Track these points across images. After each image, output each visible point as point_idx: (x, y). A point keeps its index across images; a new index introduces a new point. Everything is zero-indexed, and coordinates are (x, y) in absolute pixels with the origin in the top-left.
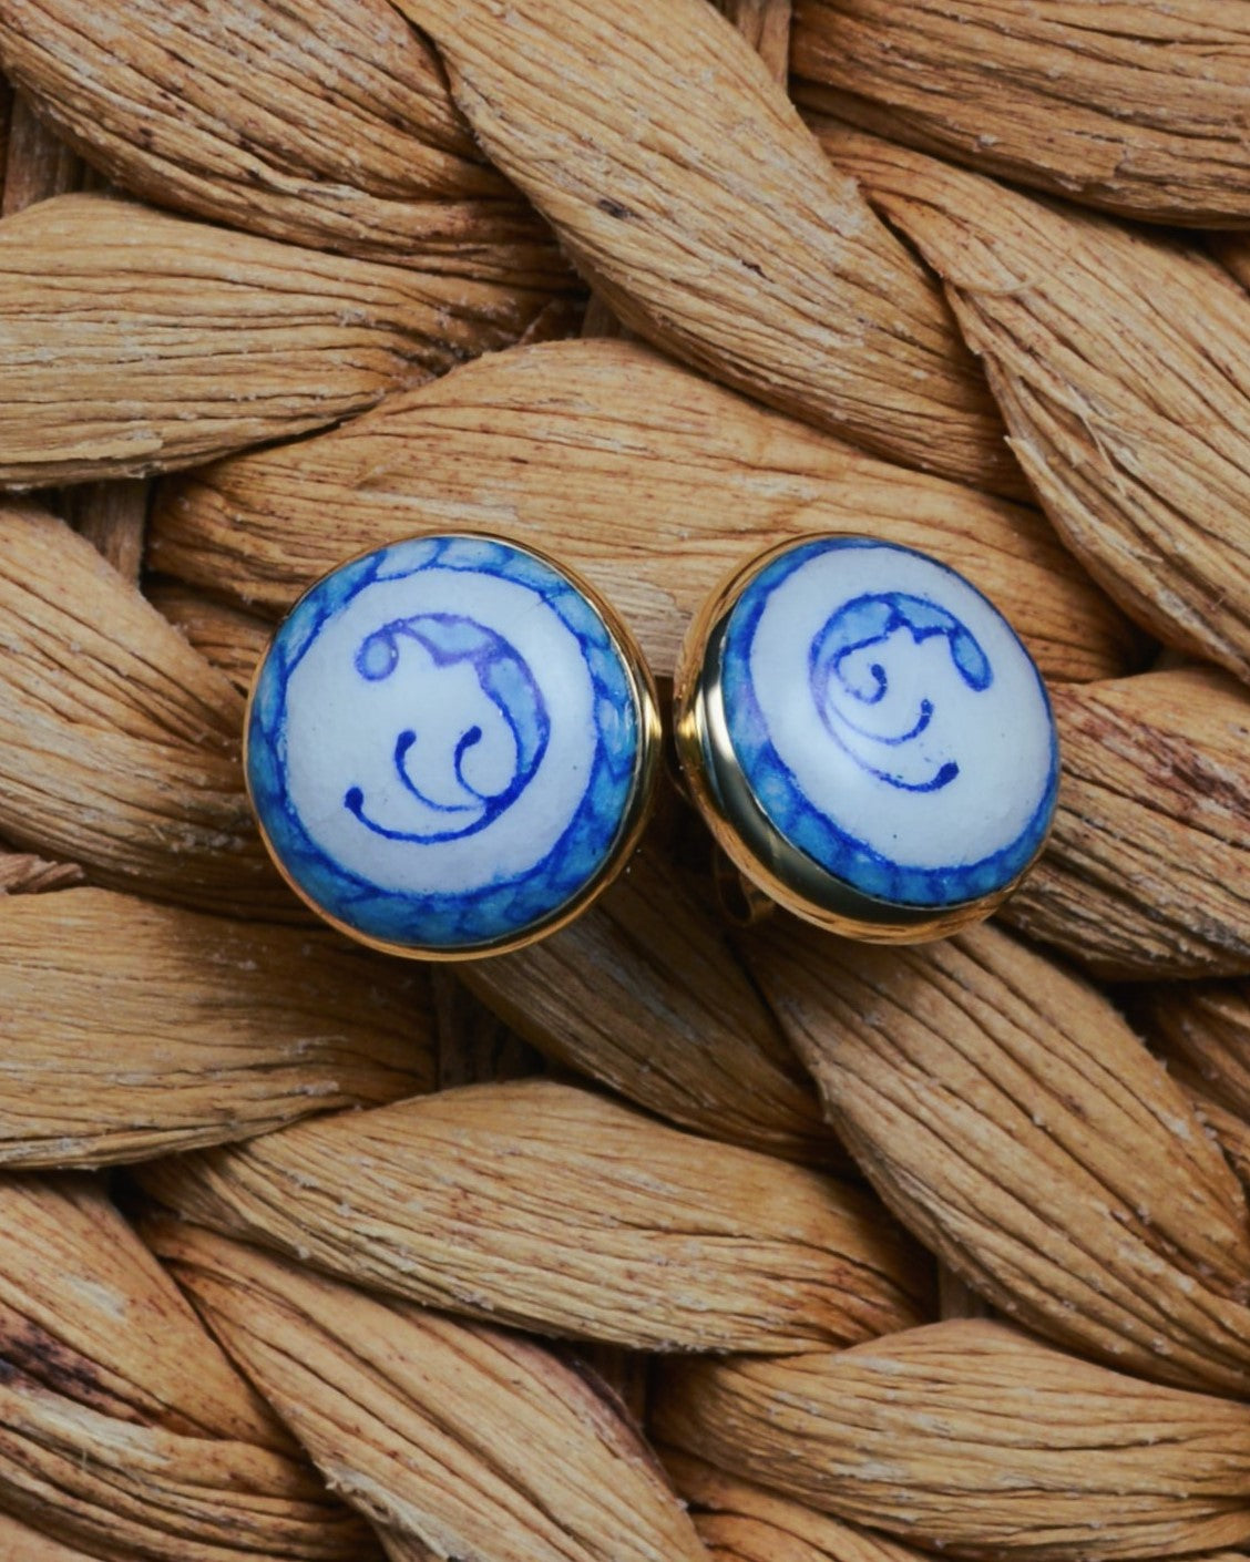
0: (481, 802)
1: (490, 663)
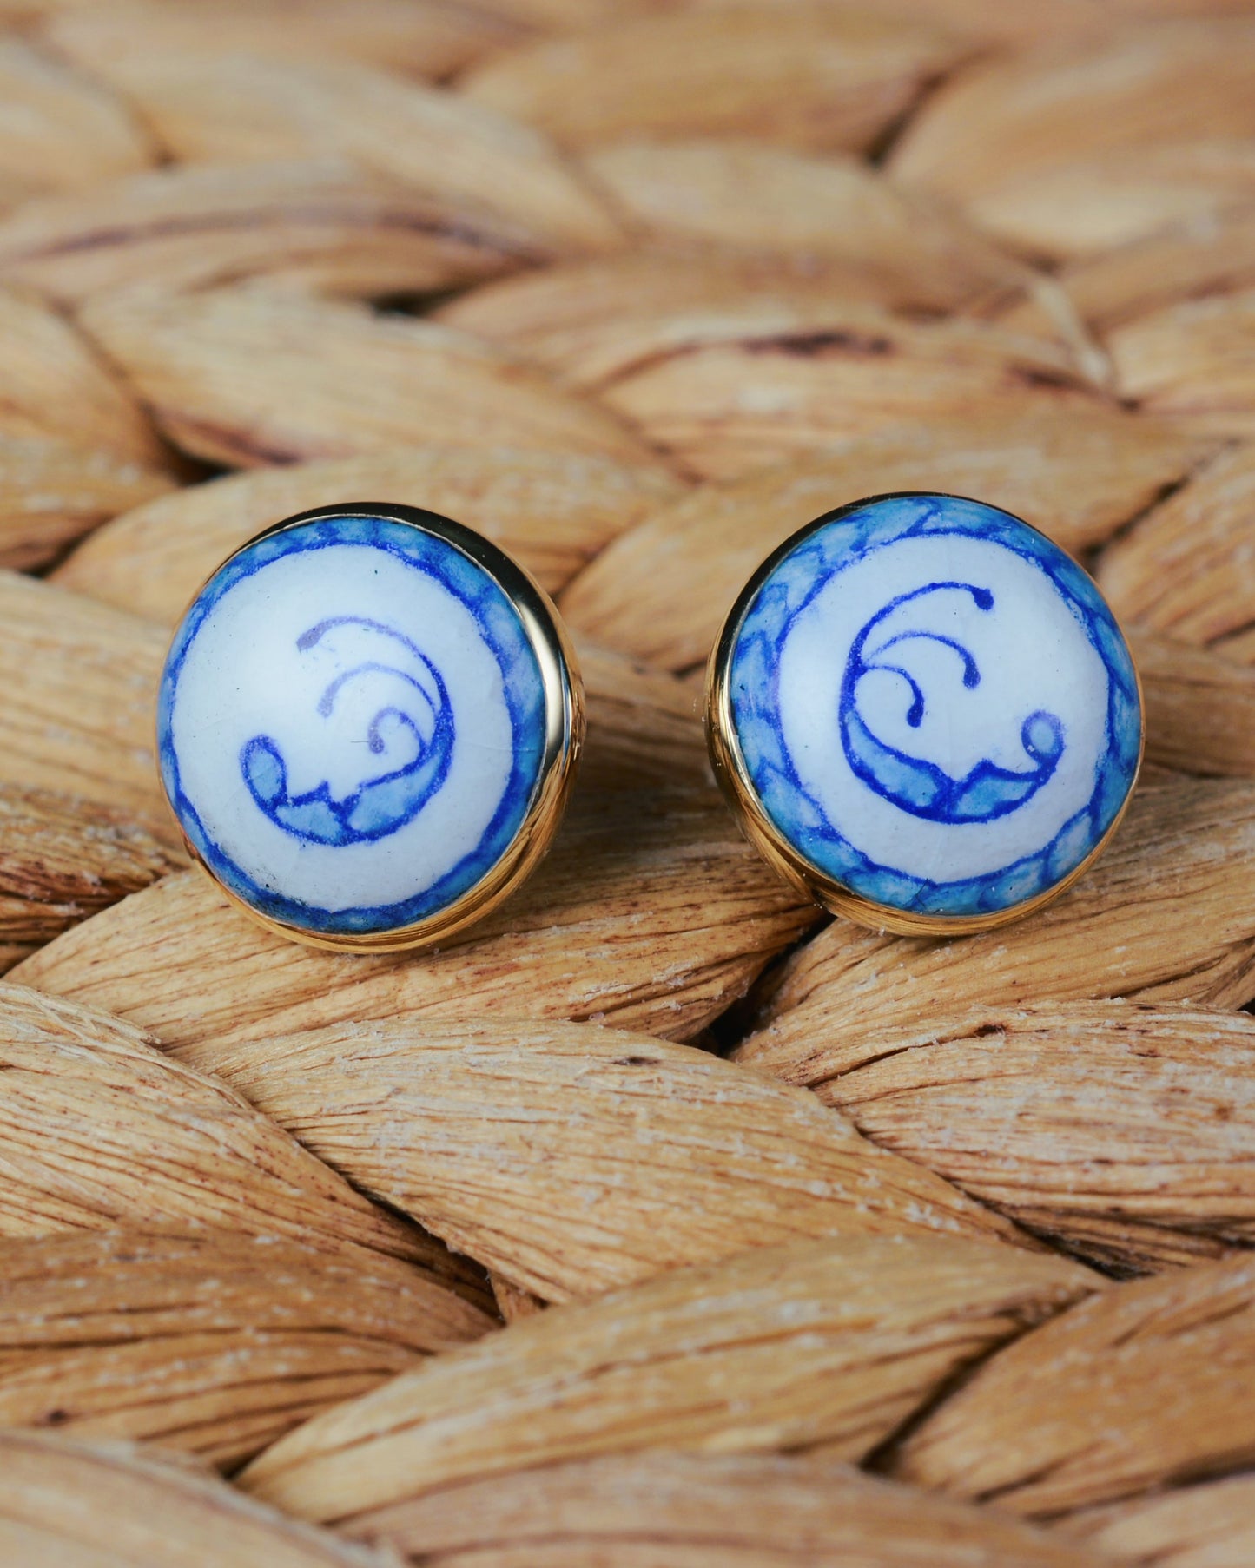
0: (870, 663)
1: (941, 792)
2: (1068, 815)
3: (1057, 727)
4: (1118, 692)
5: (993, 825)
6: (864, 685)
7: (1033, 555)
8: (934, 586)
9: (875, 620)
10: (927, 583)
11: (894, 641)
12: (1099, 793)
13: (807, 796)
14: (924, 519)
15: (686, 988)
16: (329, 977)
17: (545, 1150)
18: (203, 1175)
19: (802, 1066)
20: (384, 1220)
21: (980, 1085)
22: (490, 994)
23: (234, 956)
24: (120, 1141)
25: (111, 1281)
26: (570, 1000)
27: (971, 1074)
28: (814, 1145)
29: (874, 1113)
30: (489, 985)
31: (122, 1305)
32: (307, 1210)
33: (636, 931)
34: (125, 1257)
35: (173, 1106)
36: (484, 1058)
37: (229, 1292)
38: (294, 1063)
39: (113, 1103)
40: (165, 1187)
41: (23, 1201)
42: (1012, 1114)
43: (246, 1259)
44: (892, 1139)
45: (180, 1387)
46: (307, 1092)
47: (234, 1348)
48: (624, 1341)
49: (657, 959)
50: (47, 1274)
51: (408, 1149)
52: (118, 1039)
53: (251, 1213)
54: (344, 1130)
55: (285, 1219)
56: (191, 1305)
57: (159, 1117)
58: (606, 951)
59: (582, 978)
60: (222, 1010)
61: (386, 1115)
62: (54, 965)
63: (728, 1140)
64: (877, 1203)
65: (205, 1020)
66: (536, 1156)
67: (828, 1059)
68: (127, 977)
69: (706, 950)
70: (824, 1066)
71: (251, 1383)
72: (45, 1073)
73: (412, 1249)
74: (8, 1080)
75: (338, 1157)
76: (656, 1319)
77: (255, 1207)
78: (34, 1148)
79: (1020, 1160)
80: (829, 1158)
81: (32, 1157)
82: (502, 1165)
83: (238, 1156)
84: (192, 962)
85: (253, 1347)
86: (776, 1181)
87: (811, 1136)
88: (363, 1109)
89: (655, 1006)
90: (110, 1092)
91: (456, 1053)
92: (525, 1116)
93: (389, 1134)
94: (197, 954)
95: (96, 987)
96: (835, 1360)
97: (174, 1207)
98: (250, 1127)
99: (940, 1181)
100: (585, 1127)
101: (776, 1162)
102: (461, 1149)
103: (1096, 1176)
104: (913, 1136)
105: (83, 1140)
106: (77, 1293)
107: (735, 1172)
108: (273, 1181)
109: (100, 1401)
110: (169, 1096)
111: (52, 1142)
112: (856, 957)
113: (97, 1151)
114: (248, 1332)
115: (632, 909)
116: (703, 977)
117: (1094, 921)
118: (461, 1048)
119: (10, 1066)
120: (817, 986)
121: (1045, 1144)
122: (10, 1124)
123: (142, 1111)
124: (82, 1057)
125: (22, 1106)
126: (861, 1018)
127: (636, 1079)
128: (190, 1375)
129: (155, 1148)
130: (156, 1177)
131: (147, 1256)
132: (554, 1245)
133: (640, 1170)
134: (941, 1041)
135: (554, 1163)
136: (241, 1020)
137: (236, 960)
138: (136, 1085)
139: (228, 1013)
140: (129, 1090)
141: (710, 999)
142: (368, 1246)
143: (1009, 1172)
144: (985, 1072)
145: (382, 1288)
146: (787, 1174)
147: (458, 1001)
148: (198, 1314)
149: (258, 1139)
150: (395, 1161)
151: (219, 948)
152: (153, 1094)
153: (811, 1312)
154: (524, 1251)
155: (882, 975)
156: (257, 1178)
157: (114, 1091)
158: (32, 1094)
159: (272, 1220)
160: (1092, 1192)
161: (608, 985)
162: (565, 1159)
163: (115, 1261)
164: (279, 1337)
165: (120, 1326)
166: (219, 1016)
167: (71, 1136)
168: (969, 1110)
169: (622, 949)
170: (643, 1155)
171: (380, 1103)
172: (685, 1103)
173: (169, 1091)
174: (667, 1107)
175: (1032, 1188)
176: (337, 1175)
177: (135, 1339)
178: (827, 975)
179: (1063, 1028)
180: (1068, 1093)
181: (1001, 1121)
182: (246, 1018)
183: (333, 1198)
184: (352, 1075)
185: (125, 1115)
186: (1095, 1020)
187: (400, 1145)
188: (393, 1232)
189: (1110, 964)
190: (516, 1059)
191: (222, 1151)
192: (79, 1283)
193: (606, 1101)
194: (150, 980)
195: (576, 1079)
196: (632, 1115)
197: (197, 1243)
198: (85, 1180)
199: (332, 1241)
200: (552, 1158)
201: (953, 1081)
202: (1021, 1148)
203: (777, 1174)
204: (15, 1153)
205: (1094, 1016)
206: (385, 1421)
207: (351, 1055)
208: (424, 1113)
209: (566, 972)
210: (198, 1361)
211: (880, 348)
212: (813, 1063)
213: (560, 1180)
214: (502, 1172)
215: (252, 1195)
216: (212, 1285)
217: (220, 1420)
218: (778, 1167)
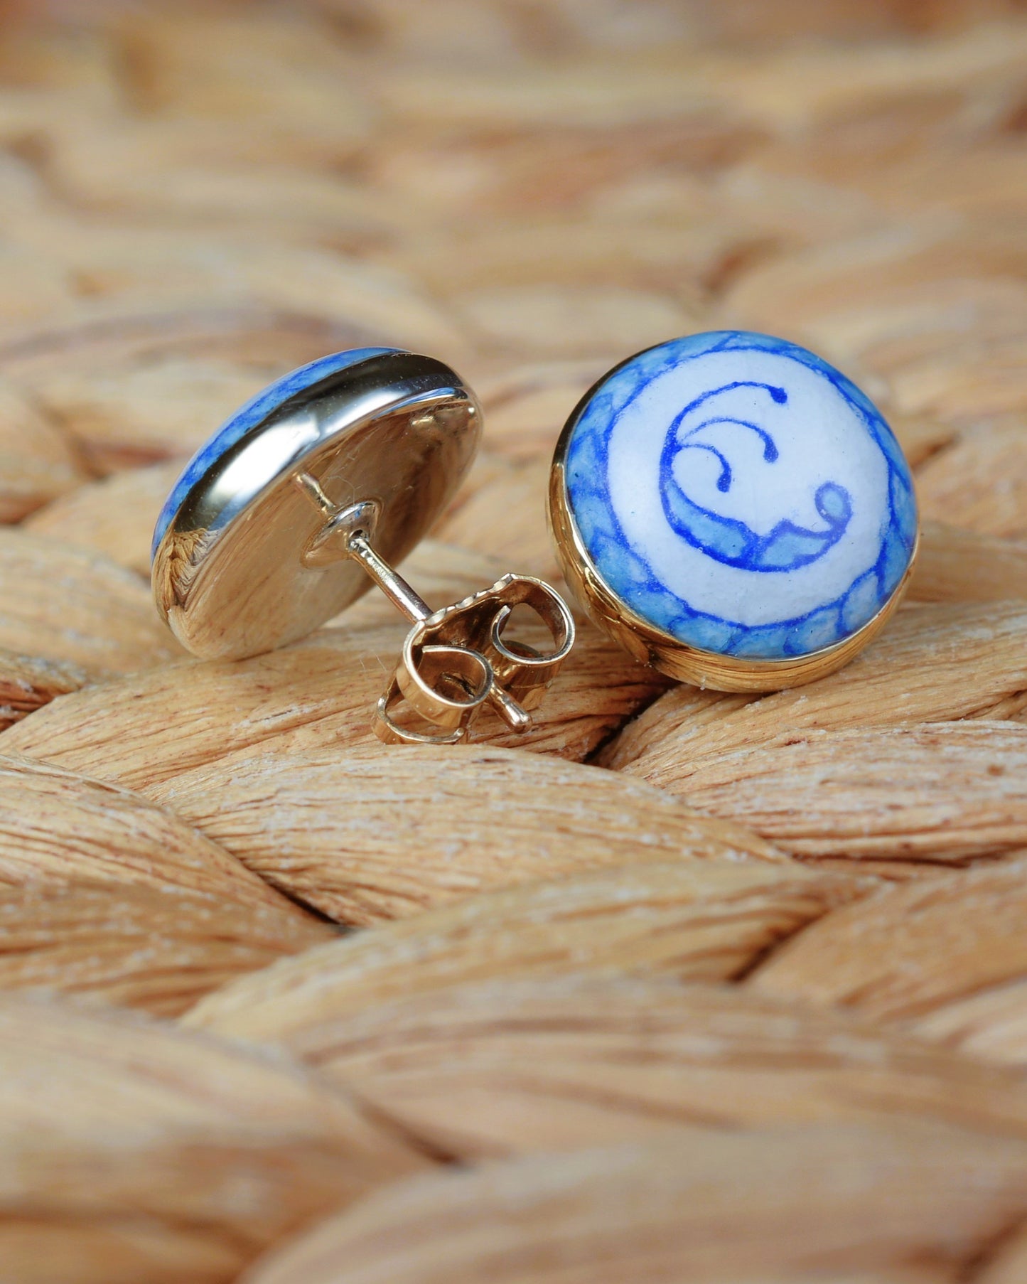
0: (685, 443)
1: (748, 545)
2: (858, 572)
3: (845, 496)
4: (896, 478)
5: (794, 575)
6: (680, 460)
7: (819, 369)
8: (736, 384)
9: (687, 410)
10: (730, 382)
11: (704, 425)
12: (883, 557)
13: (634, 555)
14: (727, 341)
15: (534, 741)
17: (412, 819)
18: (116, 851)
23: (146, 732)
28: (645, 811)
32: (206, 880)
36: (359, 766)
38: (196, 788)
39: (39, 801)
42: (814, 782)
43: (151, 897)
45: (94, 977)
46: (207, 800)
47: (142, 950)
48: (483, 915)
51: (294, 830)
53: (158, 881)
54: (239, 823)
55: (188, 886)
56: (105, 921)
57: (79, 809)
60: (136, 771)
61: (275, 807)
63: (570, 807)
64: (700, 849)
65: (121, 780)
66: (404, 825)
68: (55, 755)
71: (155, 972)
75: (236, 844)
77: (161, 877)
79: (822, 813)
80: (657, 819)
82: (375, 833)
83: (146, 836)
84: (110, 739)
86: (611, 835)
88: (255, 805)
91: (335, 766)
92: (394, 798)
93: (278, 820)
94: (115, 731)
100: (447, 802)
101: (611, 821)
102: (339, 825)
103: (888, 818)
104: (730, 807)
105: (14, 829)
107: (576, 828)
108: (177, 856)
113: (25, 837)
117: (883, 679)
120: (646, 746)
121: (846, 800)
123: (64, 805)
124: (14, 776)
127: (490, 772)
128: (103, 967)
129: (74, 830)
132: (419, 890)
133: (494, 829)
135: (419, 828)
136: (152, 779)
137: (148, 735)
138: (59, 790)
139: (141, 774)
140: (53, 793)
143: (812, 824)
144: (790, 764)
145: (273, 916)
146: (621, 829)
148: (110, 927)
149: (164, 825)
150: (283, 841)
151: (133, 726)
152: (74, 796)
155: (702, 727)
156: (164, 854)
157: (40, 795)
160: (886, 833)
162: (429, 824)
164: (180, 943)
165: (42, 936)
166: (133, 776)
167: (3, 827)
168: (777, 785)
170: (497, 819)
171: (269, 798)
172: (533, 785)
174: (517, 788)
175: (831, 835)
176: (234, 858)
177: (57, 944)
178: (656, 735)
181: (805, 788)
182: (157, 778)
183: (229, 873)
185: (49, 808)
187: (287, 827)
189: (897, 708)
190: (387, 765)
191: (133, 833)
195: (439, 774)
196: (487, 794)
197: (110, 890)
200: (417, 824)
201: (763, 773)
202: (825, 805)
203: (612, 830)
205: (883, 728)
207: (245, 777)
208: (307, 803)
210: (111, 959)
213: (425, 839)
214: (375, 838)
215: (159, 867)
218: (614, 825)
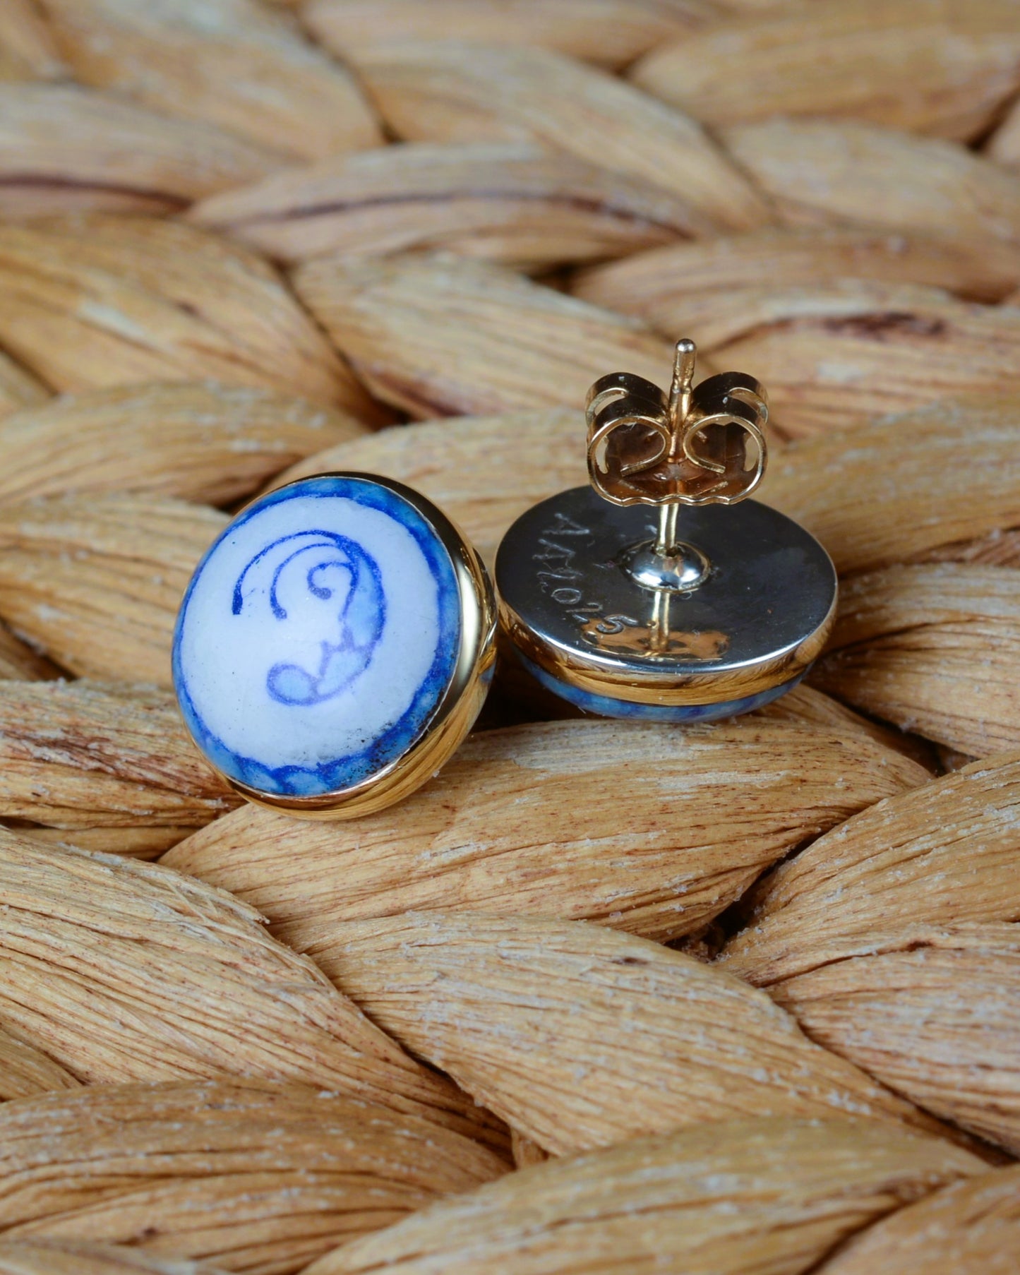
15: (689, 894)
16: (409, 872)
17: (549, 1033)
18: (286, 1038)
19: (771, 965)
20: (427, 1078)
21: (900, 995)
22: (533, 892)
23: (338, 849)
24: (223, 1008)
25: (201, 1124)
26: (594, 901)
27: (896, 984)
28: (761, 1040)
29: (815, 1012)
30: (532, 885)
31: (206, 1147)
32: (365, 1069)
33: (652, 846)
34: (213, 1105)
35: (268, 981)
36: (513, 952)
37: (289, 1139)
38: (368, 945)
39: (221, 976)
40: (257, 1046)
41: (149, 1050)
42: (919, 1022)
43: (309, 1111)
44: (826, 1036)
45: (244, 1214)
46: (375, 971)
47: (288, 1185)
48: (581, 1201)
49: (666, 871)
50: (155, 1117)
51: (446, 1025)
52: (234, 921)
53: (321, 1070)
54: (399, 1006)
55: (348, 1075)
56: (260, 1149)
57: (255, 991)
58: (627, 861)
59: (605, 883)
60: (327, 893)
61: (432, 995)
62: (204, 847)
63: (692, 1033)
64: (804, 1089)
65: (312, 901)
66: (541, 1037)
67: (791, 961)
68: (256, 861)
69: (706, 864)
70: (787, 967)
71: (297, 1215)
72: (173, 949)
73: (448, 1101)
74: (143, 953)
75: (394, 1026)
76: (610, 1183)
77: (325, 1065)
78: (159, 1008)
79: (921, 1060)
80: (770, 1051)
81: (156, 1016)
82: (514, 1044)
83: (314, 1024)
84: (307, 852)
85: (304, 1186)
86: (726, 1067)
87: (758, 1031)
88: (414, 989)
89: (663, 907)
90: (218, 968)
91: (492, 947)
92: (536, 1004)
93: (432, 1012)
94: (310, 847)
95: (234, 868)
96: (741, 1226)
97: (262, 1062)
98: (325, 1001)
99: (858, 1072)
100: (582, 1016)
101: (727, 1052)
102: (485, 1027)
103: (979, 1078)
104: (843, 1034)
105: (196, 1005)
106: (172, 1134)
107: (695, 1058)
108: (340, 1046)
109: (183, 1223)
110: (265, 973)
111: (173, 1005)
112: (829, 873)
113: (206, 1015)
114: (301, 1174)
115: (651, 827)
116: (703, 885)
118: (497, 942)
119: (147, 941)
120: (797, 894)
121: (942, 1051)
122: (142, 989)
123: (242, 984)
124: (204, 937)
125: (152, 975)
126: (825, 925)
127: (628, 977)
128: (253, 1205)
129: (250, 1015)
130: (250, 1038)
131: (232, 1105)
132: (550, 1109)
133: (621, 1053)
134: (880, 953)
135: (555, 1044)
136: (340, 902)
137: (340, 853)
138: (241, 962)
139: (330, 896)
140: (235, 966)
141: (708, 903)
142: (414, 1099)
143: (913, 1070)
144: (905, 984)
145: (411, 1139)
146: (735, 1062)
147: (507, 898)
148: (264, 1158)
149: (330, 1009)
150: (437, 1033)
151: (327, 842)
152: (253, 970)
153: (731, 1183)
154: (529, 1112)
155: (845, 890)
156: (327, 1043)
157: (223, 967)
158: (161, 966)
159: (337, 1076)
160: (974, 1090)
161: (625, 890)
162: (564, 1041)
163: (207, 1108)
164: (324, 1178)
165: (202, 1163)
166: (323, 898)
167: (188, 1002)
168: (889, 1015)
169: (639, 860)
170: (625, 1042)
171: (428, 985)
172: (663, 999)
173: (264, 969)
174: (650, 1004)
175: (928, 1083)
176: (391, 1040)
177: (214, 1174)
178: (807, 885)
179: (977, 947)
180: (967, 1006)
181: (911, 1027)
182: (345, 900)
183: (387, 1060)
184: (411, 959)
185: (229, 987)
186: (1002, 943)
187: (440, 1021)
188: (434, 1088)
190: (537, 954)
191: (301, 1020)
192: (176, 1126)
193: (601, 994)
194: (272, 865)
195: (581, 975)
196: (620, 1008)
197: (273, 1095)
198: (196, 1037)
199: (384, 1094)
200: (554, 1039)
201: (882, 990)
202: (924, 1049)
203: (729, 1062)
204: (145, 1012)
205: (1002, 939)
206: (392, 1253)
207: (413, 942)
208: (461, 996)
209: (593, 878)
210: (258, 1195)
211: (937, 330)
212: (779, 963)
213: (558, 1058)
214: (515, 1048)
215: (323, 1056)
216: (278, 1133)
217: (272, 1242)
218: (729, 1056)
